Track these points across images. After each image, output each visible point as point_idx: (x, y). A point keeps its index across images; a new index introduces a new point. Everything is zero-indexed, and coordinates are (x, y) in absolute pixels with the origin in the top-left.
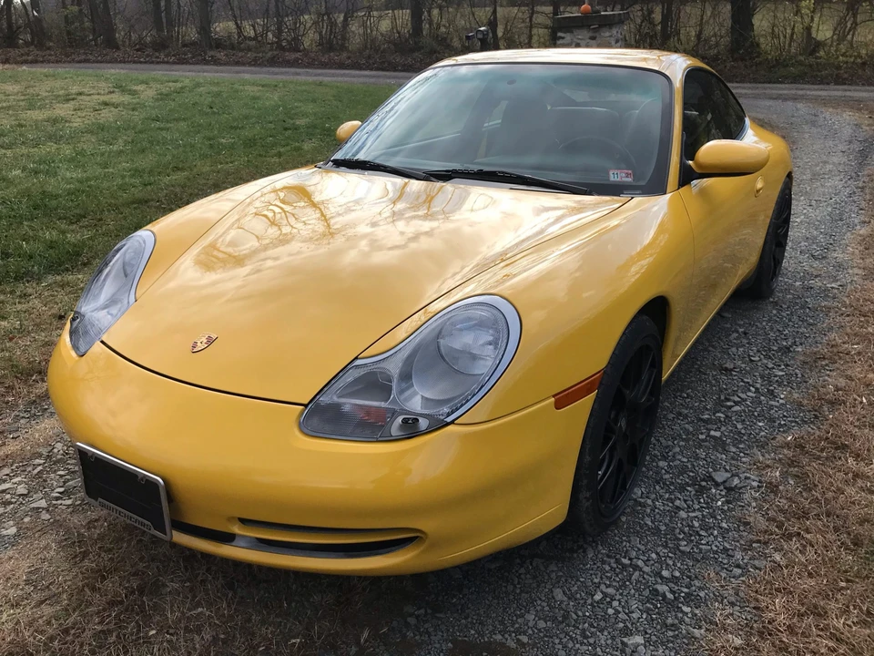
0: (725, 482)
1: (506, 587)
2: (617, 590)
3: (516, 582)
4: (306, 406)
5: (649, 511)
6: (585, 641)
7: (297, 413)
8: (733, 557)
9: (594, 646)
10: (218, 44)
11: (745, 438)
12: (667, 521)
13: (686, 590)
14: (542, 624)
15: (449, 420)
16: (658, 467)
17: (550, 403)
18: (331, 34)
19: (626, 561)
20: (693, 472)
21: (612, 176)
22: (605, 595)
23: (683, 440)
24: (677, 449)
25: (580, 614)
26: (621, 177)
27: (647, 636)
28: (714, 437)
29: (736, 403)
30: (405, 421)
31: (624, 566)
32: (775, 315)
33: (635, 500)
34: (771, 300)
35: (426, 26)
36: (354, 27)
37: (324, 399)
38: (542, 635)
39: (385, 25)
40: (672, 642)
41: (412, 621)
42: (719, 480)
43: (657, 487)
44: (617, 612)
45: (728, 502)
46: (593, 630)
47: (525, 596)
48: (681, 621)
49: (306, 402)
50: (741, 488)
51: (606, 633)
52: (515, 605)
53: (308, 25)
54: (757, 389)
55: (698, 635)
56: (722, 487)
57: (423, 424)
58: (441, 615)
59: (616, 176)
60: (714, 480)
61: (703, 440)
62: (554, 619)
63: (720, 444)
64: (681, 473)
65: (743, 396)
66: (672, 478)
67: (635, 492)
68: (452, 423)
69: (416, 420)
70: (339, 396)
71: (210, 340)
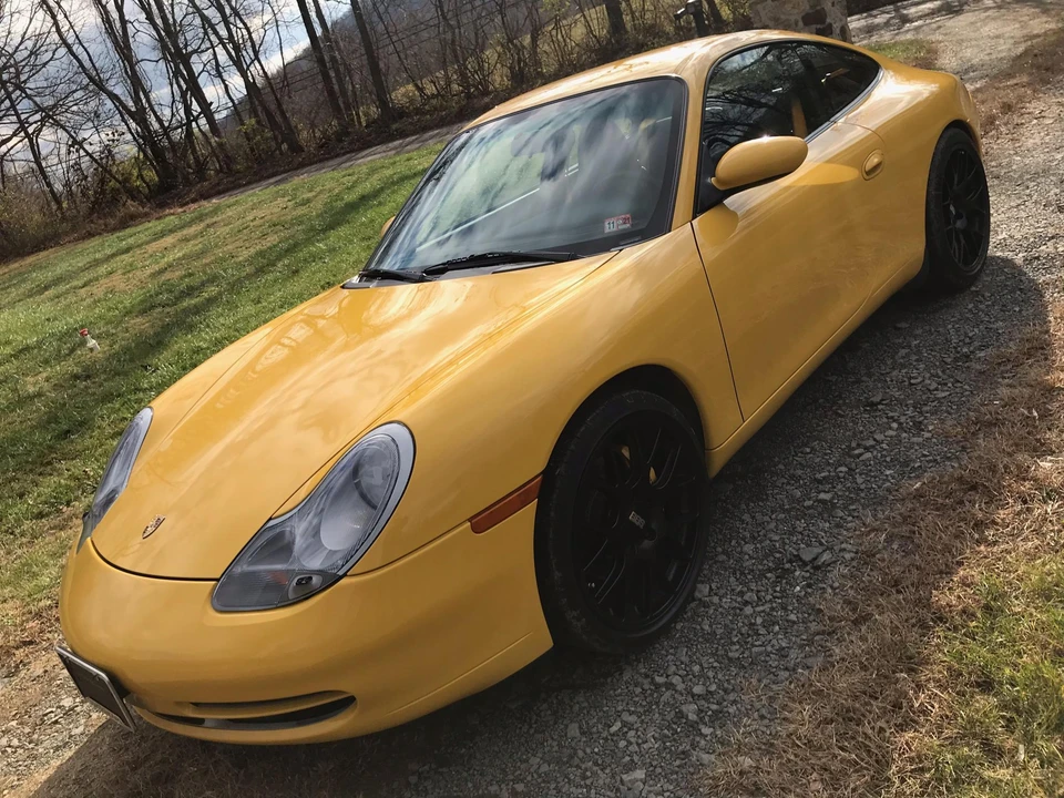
0: (815, 559)
1: (521, 728)
2: (639, 717)
3: (533, 721)
4: (218, 580)
5: (712, 611)
6: (582, 783)
8: (786, 656)
9: (589, 788)
10: (401, 113)
11: (863, 495)
12: (728, 622)
13: (714, 707)
14: (545, 768)
15: (341, 573)
16: (741, 552)
17: (465, 530)
18: (519, 64)
19: (660, 680)
20: (781, 553)
21: (607, 226)
22: (625, 724)
23: (784, 511)
24: (772, 525)
25: (588, 750)
26: (618, 225)
27: (651, 769)
28: (823, 502)
29: (867, 449)
30: (299, 583)
31: (658, 686)
32: (970, 310)
33: (700, 600)
34: (973, 289)
35: (627, 18)
36: (544, 46)
37: (238, 570)
38: (539, 780)
39: (578, 32)
40: (677, 773)
41: (413, 779)
42: (807, 557)
43: (732, 579)
44: (630, 743)
45: (809, 586)
46: (595, 768)
47: (539, 736)
48: (694, 746)
49: (218, 577)
50: (829, 565)
51: (607, 771)
52: (523, 749)
53: (492, 62)
54: (900, 424)
55: (706, 762)
56: (808, 568)
57: (316, 580)
58: (445, 770)
59: (611, 227)
60: (801, 559)
61: (809, 508)
62: (559, 762)
63: (827, 508)
64: (766, 556)
65: (879, 437)
66: (754, 564)
67: (703, 590)
68: (345, 575)
69: (311, 578)
70: (250, 564)
71: (159, 522)
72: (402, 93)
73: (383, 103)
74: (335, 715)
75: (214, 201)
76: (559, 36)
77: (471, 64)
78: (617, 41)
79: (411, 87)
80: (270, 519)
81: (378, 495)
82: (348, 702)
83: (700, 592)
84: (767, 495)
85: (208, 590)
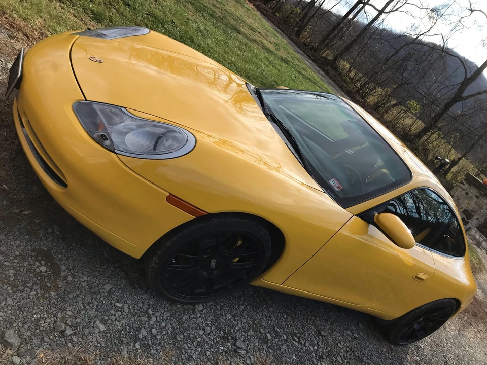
0: (239, 348)
1: (97, 264)
2: (129, 312)
3: (103, 267)
4: (86, 100)
5: (192, 316)
6: (86, 305)
7: (81, 99)
8: (189, 361)
9: (85, 309)
10: (336, 69)
11: (278, 352)
12: (191, 326)
13: (150, 343)
14: (84, 284)
15: (116, 151)
16: (225, 314)
17: (165, 194)
18: (382, 105)
19: (150, 312)
20: (234, 331)
21: (332, 181)
22: (122, 308)
23: (253, 322)
24: (244, 321)
25: (102, 299)
26: (335, 185)
27: (107, 331)
28: (266, 337)
29: (299, 342)
30: (102, 136)
31: (147, 312)
32: (382, 351)
33: (195, 308)
34: (392, 347)
35: (425, 138)
36: (395, 111)
37: (95, 106)
38: (78, 285)
39: (408, 121)
40: (111, 344)
41: (50, 230)
42: (238, 344)
43: (211, 317)
44: (114, 315)
45: (226, 352)
46: (95, 306)
47: (97, 273)
48: (128, 344)
49: (88, 99)
50: (240, 356)
51: (97, 313)
52: (88, 270)
53: (377, 93)
54: (318, 350)
55: (123, 354)
56: (234, 347)
58: (61, 242)
59: (333, 182)
60: (236, 342)
61: (260, 332)
62: (90, 289)
63: (265, 340)
64: (229, 326)
65: (307, 344)
66: (223, 323)
67: (200, 307)
68: (116, 154)
69: (107, 140)
70: (101, 110)
71: (99, 62)
72: (344, 64)
73: (336, 59)
74: (57, 183)
75: (258, 13)
76: (402, 115)
77: (372, 85)
78: (413, 139)
79: (348, 66)
80: (125, 108)
81: (161, 149)
82: (64, 184)
83: (199, 307)
84: (256, 311)
85: (80, 98)
